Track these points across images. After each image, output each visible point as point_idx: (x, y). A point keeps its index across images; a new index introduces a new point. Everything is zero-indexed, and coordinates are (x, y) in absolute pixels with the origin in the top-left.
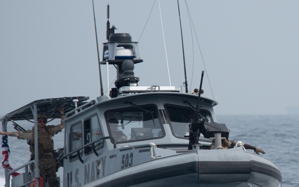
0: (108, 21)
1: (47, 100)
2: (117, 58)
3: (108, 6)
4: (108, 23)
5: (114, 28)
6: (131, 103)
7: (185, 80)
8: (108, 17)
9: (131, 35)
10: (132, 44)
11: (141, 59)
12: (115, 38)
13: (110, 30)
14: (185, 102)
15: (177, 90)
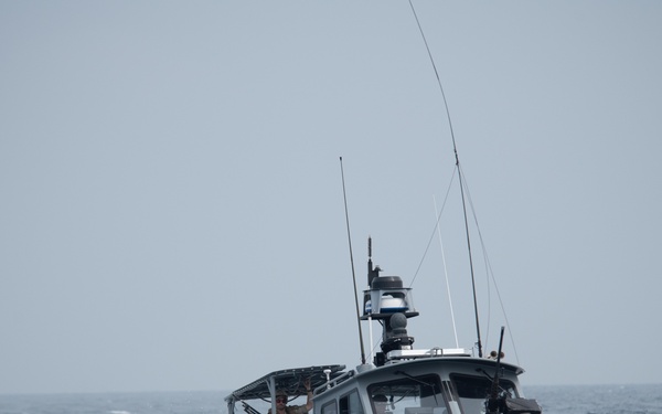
0: (370, 260)
1: (288, 371)
2: (383, 311)
3: (370, 240)
4: (370, 263)
5: (377, 270)
6: (403, 373)
7: (477, 339)
8: (370, 255)
9: (402, 279)
10: (403, 291)
12: (380, 283)
13: (373, 273)
14: (478, 370)
15: (467, 353)
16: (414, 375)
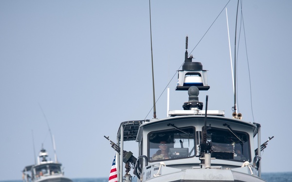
0: (186, 51)
2: (185, 84)
3: (187, 38)
4: (186, 53)
5: (191, 58)
6: (173, 125)
7: (234, 104)
8: (187, 48)
10: (201, 72)
11: (208, 85)
12: (192, 66)
13: (188, 59)
14: (225, 125)
15: (221, 114)
16: (179, 126)
